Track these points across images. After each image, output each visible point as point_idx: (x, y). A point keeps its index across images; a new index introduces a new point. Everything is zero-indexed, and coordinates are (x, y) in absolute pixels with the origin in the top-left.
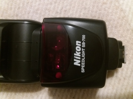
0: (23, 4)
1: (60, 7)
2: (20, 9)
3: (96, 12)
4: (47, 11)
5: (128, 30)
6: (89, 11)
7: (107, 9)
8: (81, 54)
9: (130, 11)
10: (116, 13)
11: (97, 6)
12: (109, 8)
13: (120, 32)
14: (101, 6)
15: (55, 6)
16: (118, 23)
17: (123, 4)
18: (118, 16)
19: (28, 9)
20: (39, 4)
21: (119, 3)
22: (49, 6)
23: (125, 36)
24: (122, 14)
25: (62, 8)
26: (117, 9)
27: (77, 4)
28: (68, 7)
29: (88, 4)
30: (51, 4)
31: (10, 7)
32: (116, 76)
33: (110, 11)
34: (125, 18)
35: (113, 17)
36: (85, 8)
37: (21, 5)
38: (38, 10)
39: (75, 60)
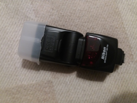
0: (69, 20)
1: (90, 25)
2: (67, 22)
3: (111, 32)
4: (82, 27)
5: (127, 45)
6: (107, 31)
7: (117, 31)
8: (105, 54)
9: (130, 35)
10: (122, 35)
11: (112, 29)
12: (119, 31)
13: (123, 46)
14: (115, 29)
15: (88, 24)
16: (122, 40)
17: (127, 30)
18: (123, 36)
19: (71, 23)
20: (78, 22)
21: (125, 29)
22: (84, 24)
23: (126, 49)
24: (126, 36)
25: (91, 27)
26: (123, 32)
27: (100, 25)
28: (95, 26)
29: (107, 26)
30: (85, 23)
31: (60, 20)
32: (117, 71)
33: (119, 33)
34: (127, 39)
35: (120, 37)
36: (105, 29)
37: (68, 20)
38: (77, 25)
39: (102, 56)
